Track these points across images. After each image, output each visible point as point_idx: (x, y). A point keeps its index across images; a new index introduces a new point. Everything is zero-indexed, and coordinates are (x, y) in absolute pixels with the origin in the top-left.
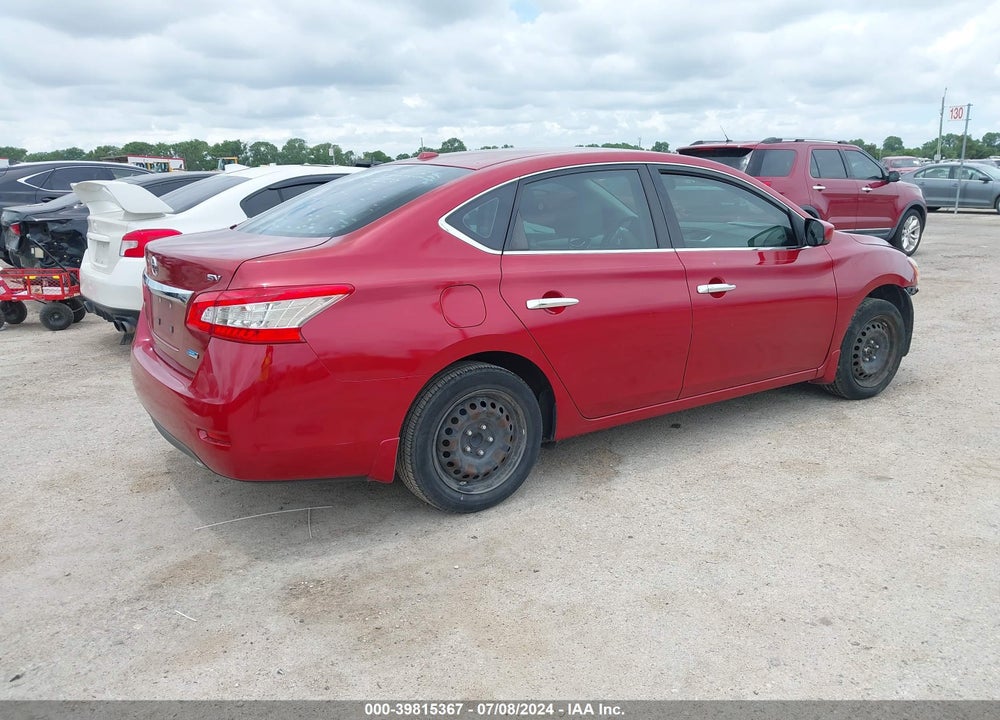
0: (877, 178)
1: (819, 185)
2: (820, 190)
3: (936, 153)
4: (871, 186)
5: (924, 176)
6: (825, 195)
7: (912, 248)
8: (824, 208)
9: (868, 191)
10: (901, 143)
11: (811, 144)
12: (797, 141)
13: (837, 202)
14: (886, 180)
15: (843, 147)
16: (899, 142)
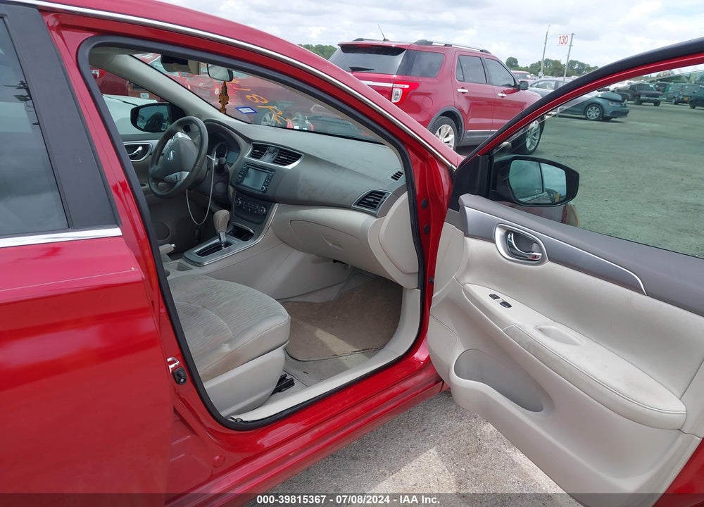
0: (510, 86)
1: (463, 88)
2: (463, 93)
3: (539, 70)
4: (505, 92)
5: (537, 87)
6: (467, 98)
7: (534, 147)
8: (466, 108)
9: (503, 97)
10: (517, 62)
11: (458, 50)
12: (446, 45)
13: (475, 104)
14: (517, 88)
15: (484, 56)
16: (515, 61)
